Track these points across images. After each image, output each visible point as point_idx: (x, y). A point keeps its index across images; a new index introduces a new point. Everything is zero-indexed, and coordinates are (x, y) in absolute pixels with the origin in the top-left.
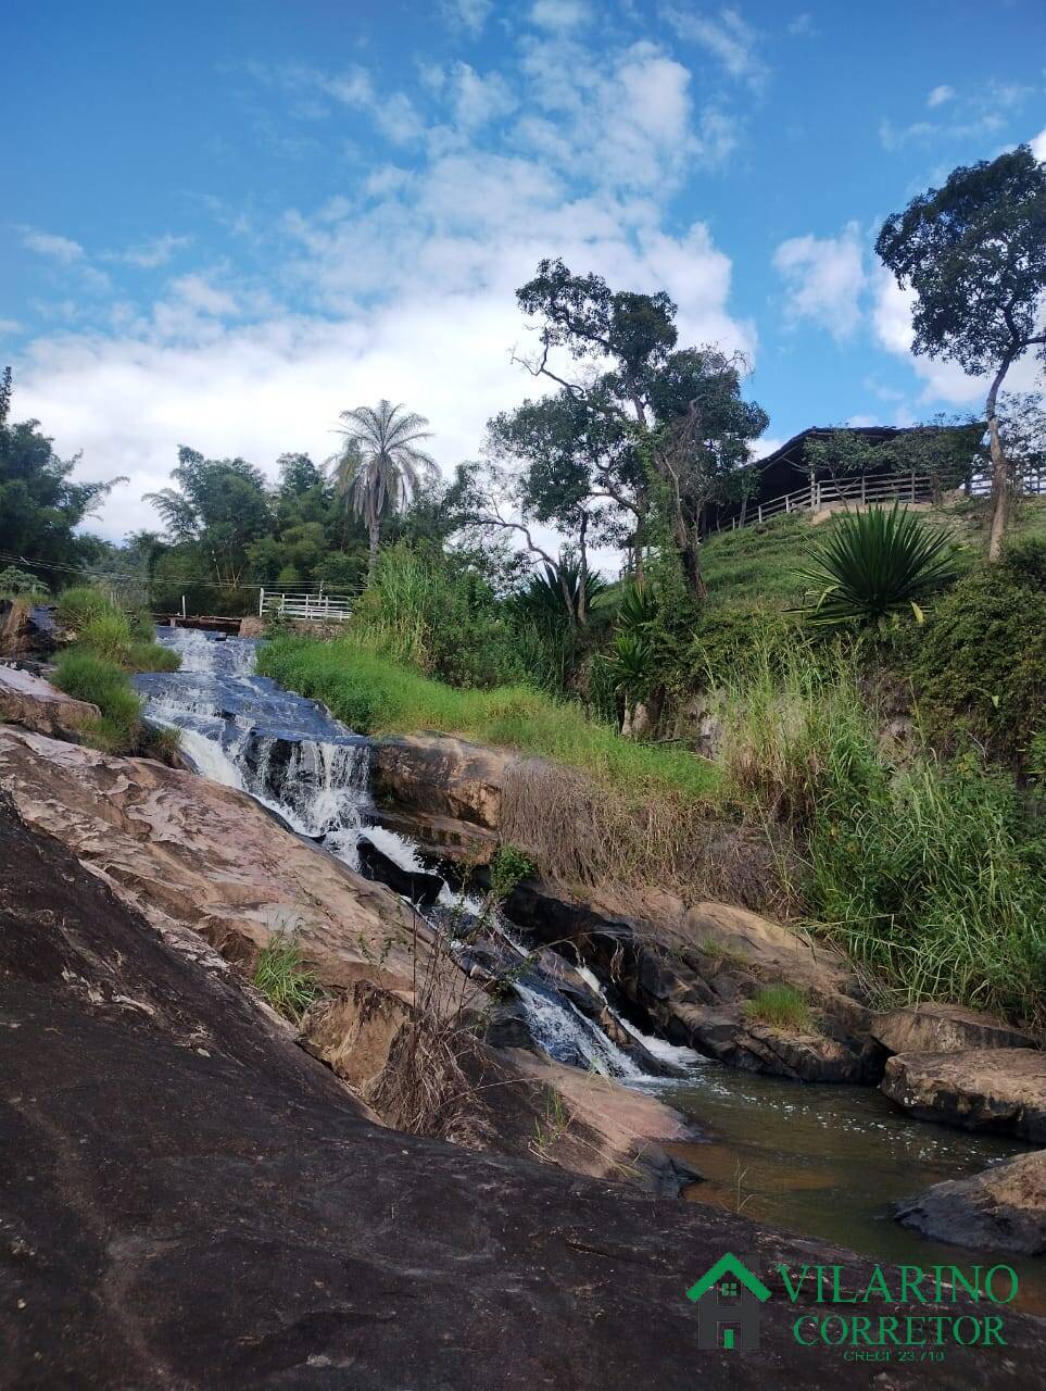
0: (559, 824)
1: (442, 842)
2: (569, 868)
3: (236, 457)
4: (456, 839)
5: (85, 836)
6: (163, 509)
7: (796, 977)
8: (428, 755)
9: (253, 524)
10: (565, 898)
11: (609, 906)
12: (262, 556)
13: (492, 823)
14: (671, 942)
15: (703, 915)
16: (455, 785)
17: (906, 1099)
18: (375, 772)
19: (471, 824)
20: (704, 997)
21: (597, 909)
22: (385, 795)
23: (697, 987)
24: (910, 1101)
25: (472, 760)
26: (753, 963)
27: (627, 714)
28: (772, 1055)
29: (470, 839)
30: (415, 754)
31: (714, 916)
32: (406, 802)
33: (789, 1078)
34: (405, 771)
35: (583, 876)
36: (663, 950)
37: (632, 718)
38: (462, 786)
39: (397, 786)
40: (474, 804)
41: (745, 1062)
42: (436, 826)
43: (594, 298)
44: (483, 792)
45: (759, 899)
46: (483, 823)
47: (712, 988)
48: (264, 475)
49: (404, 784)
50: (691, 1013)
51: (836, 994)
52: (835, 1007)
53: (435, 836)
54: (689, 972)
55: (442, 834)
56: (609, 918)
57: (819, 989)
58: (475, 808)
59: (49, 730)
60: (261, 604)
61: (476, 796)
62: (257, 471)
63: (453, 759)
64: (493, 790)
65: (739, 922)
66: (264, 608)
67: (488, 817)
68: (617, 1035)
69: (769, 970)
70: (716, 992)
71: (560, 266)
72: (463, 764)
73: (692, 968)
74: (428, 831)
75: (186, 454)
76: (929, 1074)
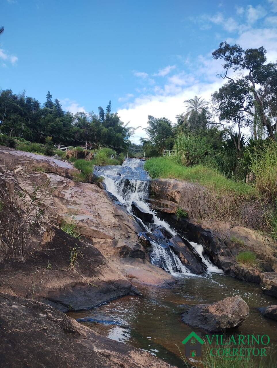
0: (195, 202)
1: (163, 207)
2: (198, 215)
3: (163, 117)
4: (167, 206)
5: (38, 194)
6: (147, 132)
7: (258, 250)
8: (164, 183)
9: (167, 134)
10: (195, 224)
11: (206, 226)
12: (168, 142)
13: (178, 202)
14: (222, 237)
15: (235, 230)
16: (169, 191)
17: (263, 287)
18: (150, 188)
19: (173, 202)
20: (228, 255)
21: (203, 227)
22: (152, 194)
23: (227, 251)
24: (264, 288)
25: (174, 184)
26: (245, 245)
27: (247, 176)
28: (238, 272)
29: (171, 206)
30: (161, 183)
31: (238, 230)
32: (158, 196)
33: (242, 280)
34: (157, 187)
35: (201, 217)
36: (219, 239)
37: (249, 177)
38: (171, 191)
39: (155, 192)
40: (173, 196)
41: (231, 274)
42: (162, 203)
43: (237, 51)
44: (176, 193)
45: (257, 226)
46: (176, 202)
47: (231, 252)
48: (171, 121)
49: (157, 191)
50: (222, 258)
51: (271, 256)
52: (269, 260)
53: (162, 205)
54: (225, 246)
55: (163, 204)
56: (206, 230)
57: (265, 254)
58: (174, 197)
59: (65, 176)
60: (164, 154)
61: (174, 194)
62: (169, 120)
63: (170, 184)
64: (178, 192)
65: (247, 232)
66: (165, 155)
67: (177, 200)
68: (184, 260)
69: (250, 247)
70: (232, 253)
71: (226, 44)
72: (172, 185)
73: (227, 245)
74: (160, 203)
75: (150, 117)
76: (270, 279)
